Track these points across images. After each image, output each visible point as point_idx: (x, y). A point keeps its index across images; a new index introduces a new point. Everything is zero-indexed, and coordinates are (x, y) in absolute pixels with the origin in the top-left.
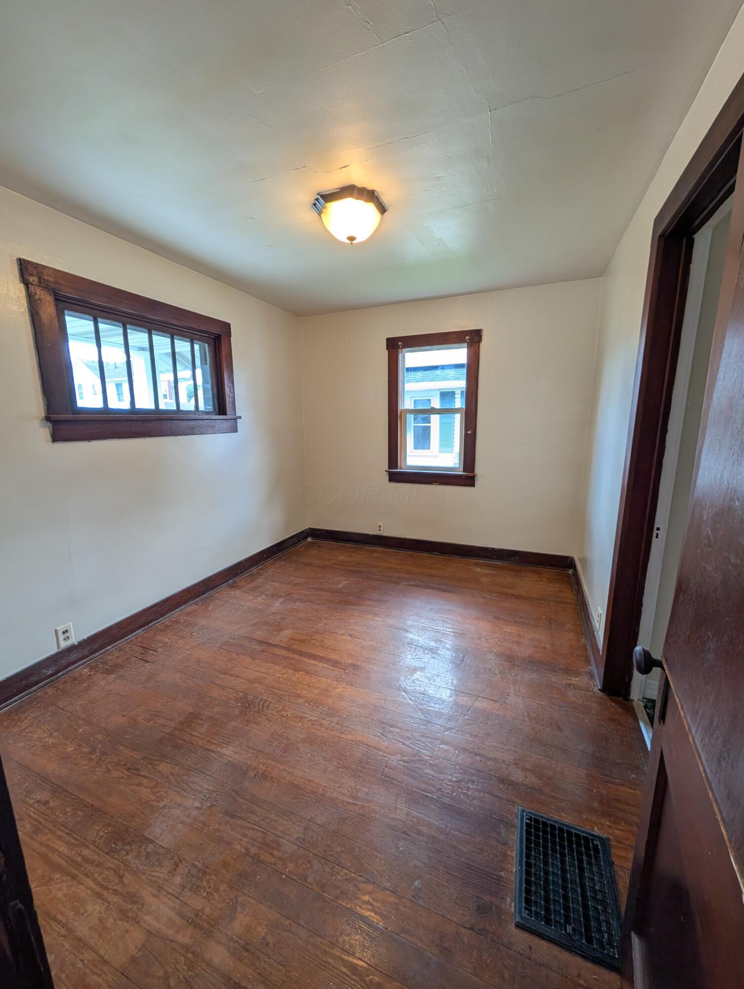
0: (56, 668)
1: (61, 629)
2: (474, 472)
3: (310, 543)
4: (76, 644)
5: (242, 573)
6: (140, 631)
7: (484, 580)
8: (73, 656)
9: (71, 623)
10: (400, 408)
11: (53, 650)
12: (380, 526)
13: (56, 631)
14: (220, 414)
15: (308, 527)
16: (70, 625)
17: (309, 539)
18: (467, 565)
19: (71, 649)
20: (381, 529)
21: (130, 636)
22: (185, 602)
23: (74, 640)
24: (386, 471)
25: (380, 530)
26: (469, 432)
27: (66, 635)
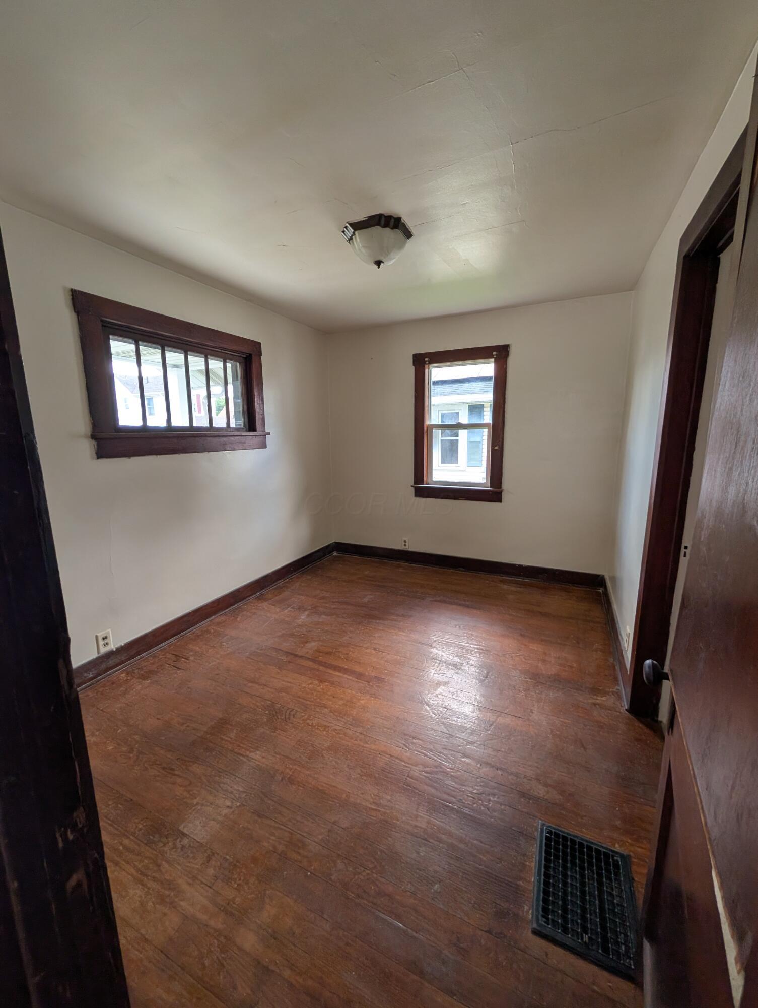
0: (96, 672)
1: (101, 635)
2: (501, 488)
3: (336, 557)
4: (114, 650)
5: (269, 585)
6: (172, 639)
7: (511, 597)
8: (111, 662)
9: (110, 630)
10: (427, 423)
11: (94, 655)
12: (405, 542)
13: (97, 637)
14: (250, 431)
15: (333, 541)
16: (108, 632)
17: (335, 554)
18: (493, 581)
19: (111, 654)
20: (407, 544)
21: (163, 644)
22: (215, 613)
23: (113, 646)
24: (412, 486)
25: (405, 545)
26: (496, 448)
27: (106, 641)
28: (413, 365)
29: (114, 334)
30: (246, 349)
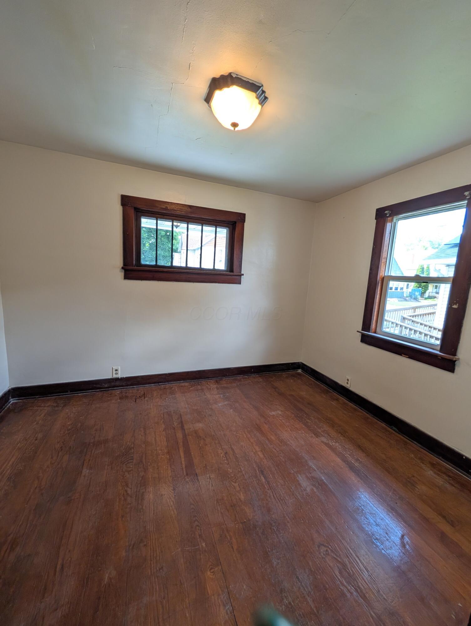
0: (109, 385)
1: (115, 368)
3: (299, 374)
4: (120, 378)
5: (229, 375)
6: (153, 385)
8: (117, 383)
9: (120, 367)
10: (382, 273)
11: (110, 377)
12: (348, 380)
13: (113, 368)
14: (230, 272)
15: (300, 361)
16: (119, 368)
17: (300, 371)
19: (117, 379)
20: (349, 383)
21: (147, 385)
22: (184, 379)
23: (120, 376)
24: (358, 331)
25: (347, 383)
26: (455, 306)
27: (116, 372)
28: (376, 219)
29: (144, 216)
30: (233, 219)
